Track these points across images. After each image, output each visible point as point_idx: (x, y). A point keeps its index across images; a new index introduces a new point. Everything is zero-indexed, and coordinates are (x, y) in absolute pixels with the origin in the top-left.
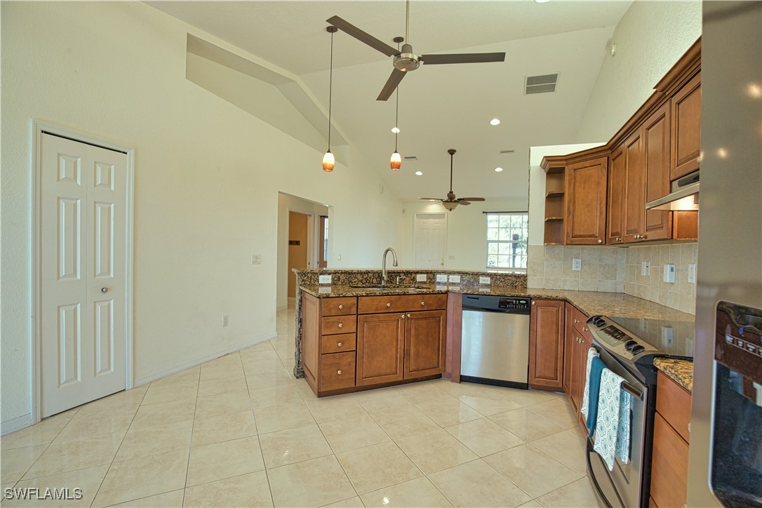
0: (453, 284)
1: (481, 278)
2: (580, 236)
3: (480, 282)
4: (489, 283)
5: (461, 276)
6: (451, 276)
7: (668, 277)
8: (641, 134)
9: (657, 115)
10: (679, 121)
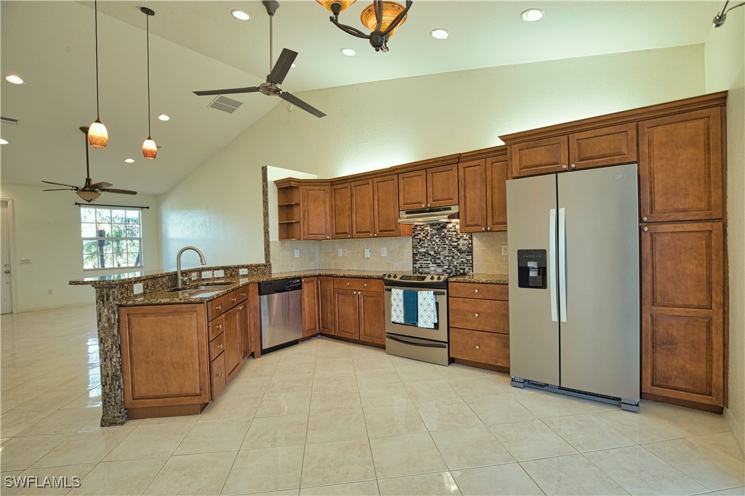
0: (218, 278)
1: (240, 270)
2: (314, 234)
3: (240, 274)
4: (247, 273)
5: (225, 271)
6: (215, 272)
7: (368, 254)
8: (371, 183)
9: (386, 178)
10: (404, 186)
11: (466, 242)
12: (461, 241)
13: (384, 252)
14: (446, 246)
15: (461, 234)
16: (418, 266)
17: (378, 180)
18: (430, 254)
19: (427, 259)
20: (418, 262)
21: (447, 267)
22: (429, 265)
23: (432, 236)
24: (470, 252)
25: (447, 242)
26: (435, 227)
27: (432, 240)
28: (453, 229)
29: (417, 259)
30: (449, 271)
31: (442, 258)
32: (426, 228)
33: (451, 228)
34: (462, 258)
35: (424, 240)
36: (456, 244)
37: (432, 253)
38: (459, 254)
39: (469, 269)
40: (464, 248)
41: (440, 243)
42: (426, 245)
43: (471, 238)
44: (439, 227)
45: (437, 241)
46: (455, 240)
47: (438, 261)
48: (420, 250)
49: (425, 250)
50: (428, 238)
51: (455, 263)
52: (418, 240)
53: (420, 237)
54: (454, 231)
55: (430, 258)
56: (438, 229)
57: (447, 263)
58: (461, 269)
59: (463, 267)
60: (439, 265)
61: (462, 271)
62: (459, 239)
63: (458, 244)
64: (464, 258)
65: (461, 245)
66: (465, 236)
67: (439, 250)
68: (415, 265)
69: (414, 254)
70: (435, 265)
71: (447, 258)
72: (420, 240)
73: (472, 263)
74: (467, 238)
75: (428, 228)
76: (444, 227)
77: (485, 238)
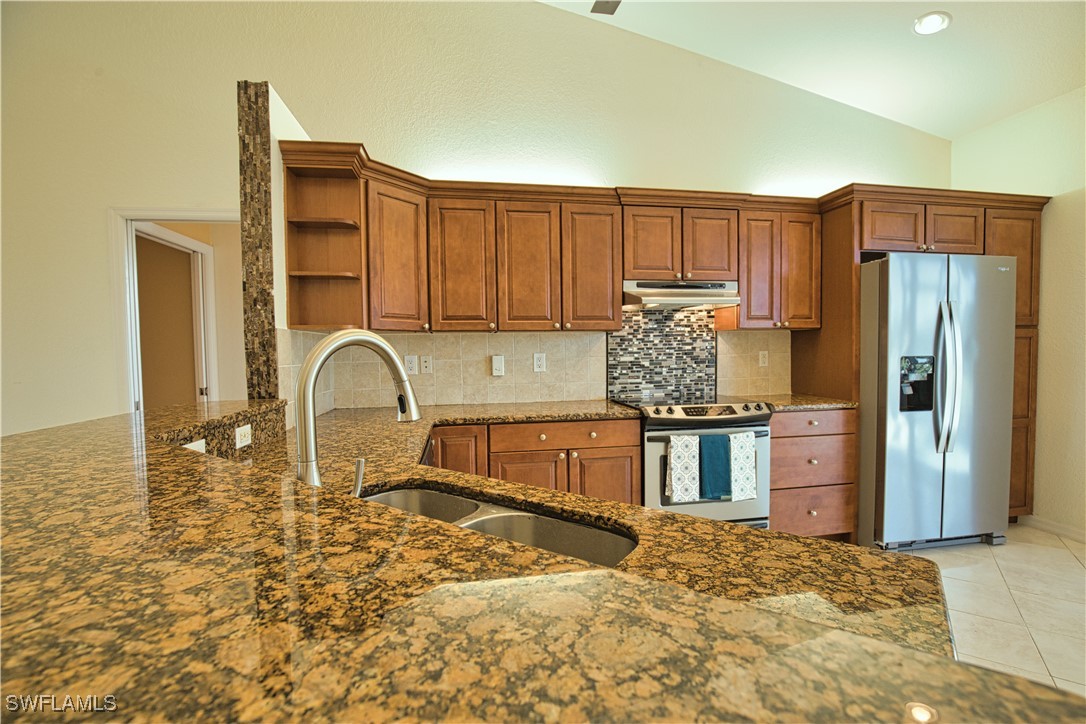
2: (394, 316)
8: (555, 212)
9: (596, 208)
10: (635, 231)
11: (707, 344)
12: (699, 344)
13: (541, 362)
14: (672, 351)
15: (698, 332)
16: (616, 388)
17: (576, 208)
18: (643, 366)
19: (636, 374)
20: (617, 382)
21: (673, 388)
22: (641, 386)
23: (647, 332)
24: (713, 360)
25: (675, 344)
26: (653, 317)
27: (646, 339)
28: (685, 322)
29: (616, 375)
30: (676, 394)
31: (664, 373)
32: (635, 318)
33: (682, 320)
34: (700, 372)
35: (631, 340)
36: (690, 347)
37: (647, 364)
38: (694, 366)
39: (711, 390)
40: (704, 355)
41: (660, 346)
42: (635, 349)
43: (714, 339)
44: (661, 317)
45: (656, 342)
46: (688, 341)
47: (657, 378)
48: (622, 359)
49: (632, 359)
50: (640, 336)
51: (688, 382)
52: (618, 340)
53: (623, 333)
54: (686, 326)
55: (642, 374)
56: (657, 321)
57: (673, 381)
58: (696, 390)
59: (700, 387)
60: (658, 386)
61: (698, 393)
62: (694, 340)
63: (694, 349)
64: (702, 371)
65: (698, 350)
66: (705, 334)
67: (660, 358)
68: (610, 388)
69: (608, 366)
70: (652, 385)
71: (674, 372)
72: (623, 339)
73: (716, 380)
74: (709, 338)
75: (640, 318)
76: (669, 318)
77: (736, 339)
